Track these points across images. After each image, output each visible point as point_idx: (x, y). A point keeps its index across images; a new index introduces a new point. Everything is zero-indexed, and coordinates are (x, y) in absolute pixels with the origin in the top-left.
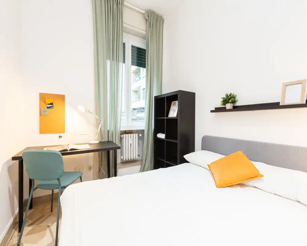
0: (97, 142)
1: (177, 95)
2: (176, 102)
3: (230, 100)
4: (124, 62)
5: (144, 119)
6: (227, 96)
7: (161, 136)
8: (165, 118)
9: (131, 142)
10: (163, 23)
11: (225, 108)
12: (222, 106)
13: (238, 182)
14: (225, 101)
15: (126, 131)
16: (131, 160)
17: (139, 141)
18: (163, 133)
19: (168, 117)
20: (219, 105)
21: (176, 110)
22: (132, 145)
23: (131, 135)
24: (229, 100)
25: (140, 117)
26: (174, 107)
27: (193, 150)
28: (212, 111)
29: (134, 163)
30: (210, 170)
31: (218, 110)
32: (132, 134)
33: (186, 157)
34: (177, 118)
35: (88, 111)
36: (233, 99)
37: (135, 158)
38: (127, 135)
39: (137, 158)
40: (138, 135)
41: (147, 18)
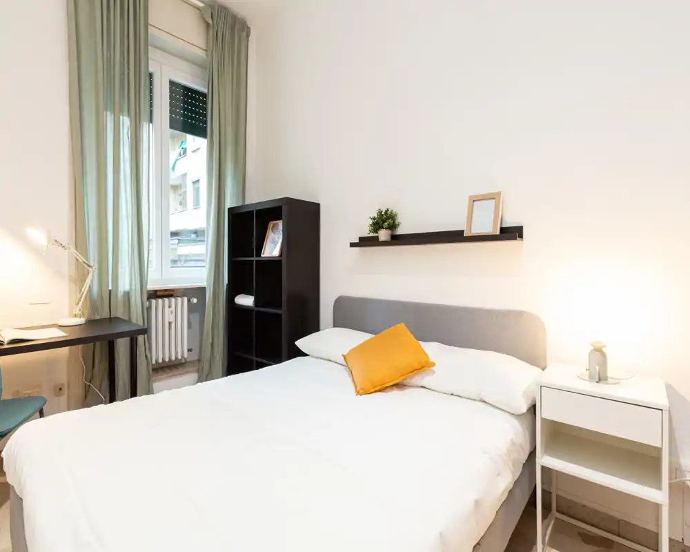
0: (82, 320)
1: (280, 208)
2: (277, 224)
3: (386, 224)
4: (151, 121)
5: (203, 261)
6: (380, 213)
7: (246, 301)
8: (255, 259)
9: (169, 317)
10: (248, 36)
11: (377, 237)
12: (372, 235)
13: (393, 380)
14: (377, 225)
15: (156, 291)
16: (171, 364)
17: (192, 316)
18: (248, 293)
19: (260, 256)
20: (366, 232)
21: (277, 242)
22: (173, 325)
23: (170, 302)
24: (384, 223)
25: (187, 255)
26: (274, 233)
27: (316, 328)
28: (352, 245)
29: (178, 368)
30: (347, 366)
31: (364, 242)
32: (173, 300)
33: (301, 343)
34: (280, 258)
35: (56, 241)
36: (391, 221)
37: (180, 357)
38: (160, 301)
39: (186, 356)
40: (189, 301)
41: (210, 21)
